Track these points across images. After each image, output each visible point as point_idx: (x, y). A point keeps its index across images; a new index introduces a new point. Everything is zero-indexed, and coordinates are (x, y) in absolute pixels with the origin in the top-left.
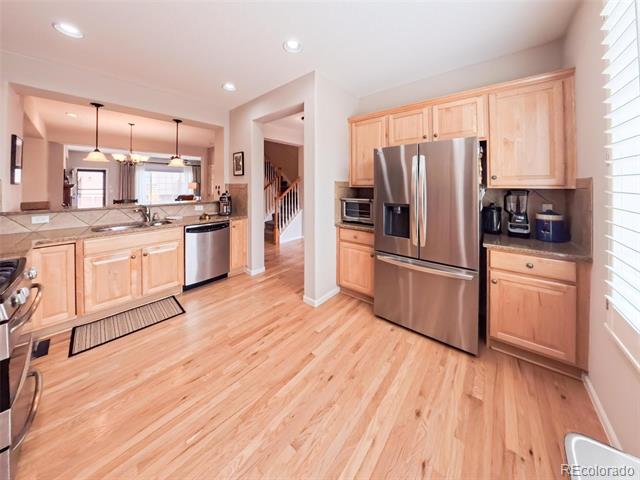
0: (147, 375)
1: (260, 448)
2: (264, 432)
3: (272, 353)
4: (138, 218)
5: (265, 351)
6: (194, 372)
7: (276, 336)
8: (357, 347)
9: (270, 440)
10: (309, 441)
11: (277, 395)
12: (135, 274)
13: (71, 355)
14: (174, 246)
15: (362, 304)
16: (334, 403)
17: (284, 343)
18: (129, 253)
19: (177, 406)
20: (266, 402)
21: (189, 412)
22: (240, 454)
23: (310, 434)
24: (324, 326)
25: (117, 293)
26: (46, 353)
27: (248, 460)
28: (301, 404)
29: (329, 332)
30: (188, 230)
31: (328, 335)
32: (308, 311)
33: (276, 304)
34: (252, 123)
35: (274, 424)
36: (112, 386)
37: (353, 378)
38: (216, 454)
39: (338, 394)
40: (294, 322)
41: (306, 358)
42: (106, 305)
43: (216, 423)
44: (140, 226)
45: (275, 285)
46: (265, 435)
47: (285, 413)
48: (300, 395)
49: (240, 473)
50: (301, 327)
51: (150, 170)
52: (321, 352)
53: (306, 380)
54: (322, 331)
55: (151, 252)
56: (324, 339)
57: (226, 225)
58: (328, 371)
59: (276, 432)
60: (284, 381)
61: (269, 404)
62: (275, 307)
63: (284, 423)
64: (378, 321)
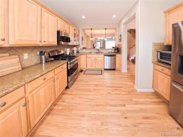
0: (89, 83)
1: (95, 115)
2: (98, 112)
3: (113, 96)
4: (97, 51)
5: (112, 94)
6: (95, 88)
7: (118, 92)
8: (147, 118)
9: (98, 116)
10: (106, 127)
11: (107, 107)
12: (95, 63)
13: (84, 74)
14: (102, 59)
15: (165, 104)
16: (121, 126)
17: (118, 96)
18: (94, 58)
19: (89, 92)
20: (103, 107)
21: (90, 95)
22: (91, 112)
23: (108, 126)
24: (136, 100)
25: (92, 66)
26: (82, 72)
27: (92, 115)
28: (111, 115)
29: (137, 103)
30: (105, 55)
31: (136, 104)
32: (134, 91)
33: (124, 83)
34: (122, 25)
35: (102, 113)
36: (85, 82)
37: (135, 126)
38: (88, 107)
39: (124, 125)
40: (126, 91)
41: (122, 105)
42: (91, 67)
43: (92, 101)
44: (97, 53)
45: (128, 77)
46: (98, 114)
47: (105, 113)
48: (113, 113)
49: (89, 115)
50: (128, 95)
51: (109, 41)
52: (129, 107)
53: (118, 111)
54: (134, 101)
55: (98, 59)
56: (133, 104)
57: (115, 55)
58: (127, 115)
59: (101, 115)
60: (111, 106)
61: (104, 107)
62: (123, 84)
63: (104, 115)
64: (170, 117)
